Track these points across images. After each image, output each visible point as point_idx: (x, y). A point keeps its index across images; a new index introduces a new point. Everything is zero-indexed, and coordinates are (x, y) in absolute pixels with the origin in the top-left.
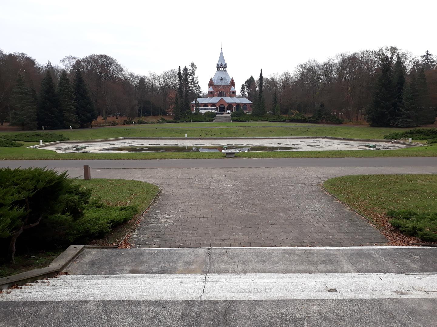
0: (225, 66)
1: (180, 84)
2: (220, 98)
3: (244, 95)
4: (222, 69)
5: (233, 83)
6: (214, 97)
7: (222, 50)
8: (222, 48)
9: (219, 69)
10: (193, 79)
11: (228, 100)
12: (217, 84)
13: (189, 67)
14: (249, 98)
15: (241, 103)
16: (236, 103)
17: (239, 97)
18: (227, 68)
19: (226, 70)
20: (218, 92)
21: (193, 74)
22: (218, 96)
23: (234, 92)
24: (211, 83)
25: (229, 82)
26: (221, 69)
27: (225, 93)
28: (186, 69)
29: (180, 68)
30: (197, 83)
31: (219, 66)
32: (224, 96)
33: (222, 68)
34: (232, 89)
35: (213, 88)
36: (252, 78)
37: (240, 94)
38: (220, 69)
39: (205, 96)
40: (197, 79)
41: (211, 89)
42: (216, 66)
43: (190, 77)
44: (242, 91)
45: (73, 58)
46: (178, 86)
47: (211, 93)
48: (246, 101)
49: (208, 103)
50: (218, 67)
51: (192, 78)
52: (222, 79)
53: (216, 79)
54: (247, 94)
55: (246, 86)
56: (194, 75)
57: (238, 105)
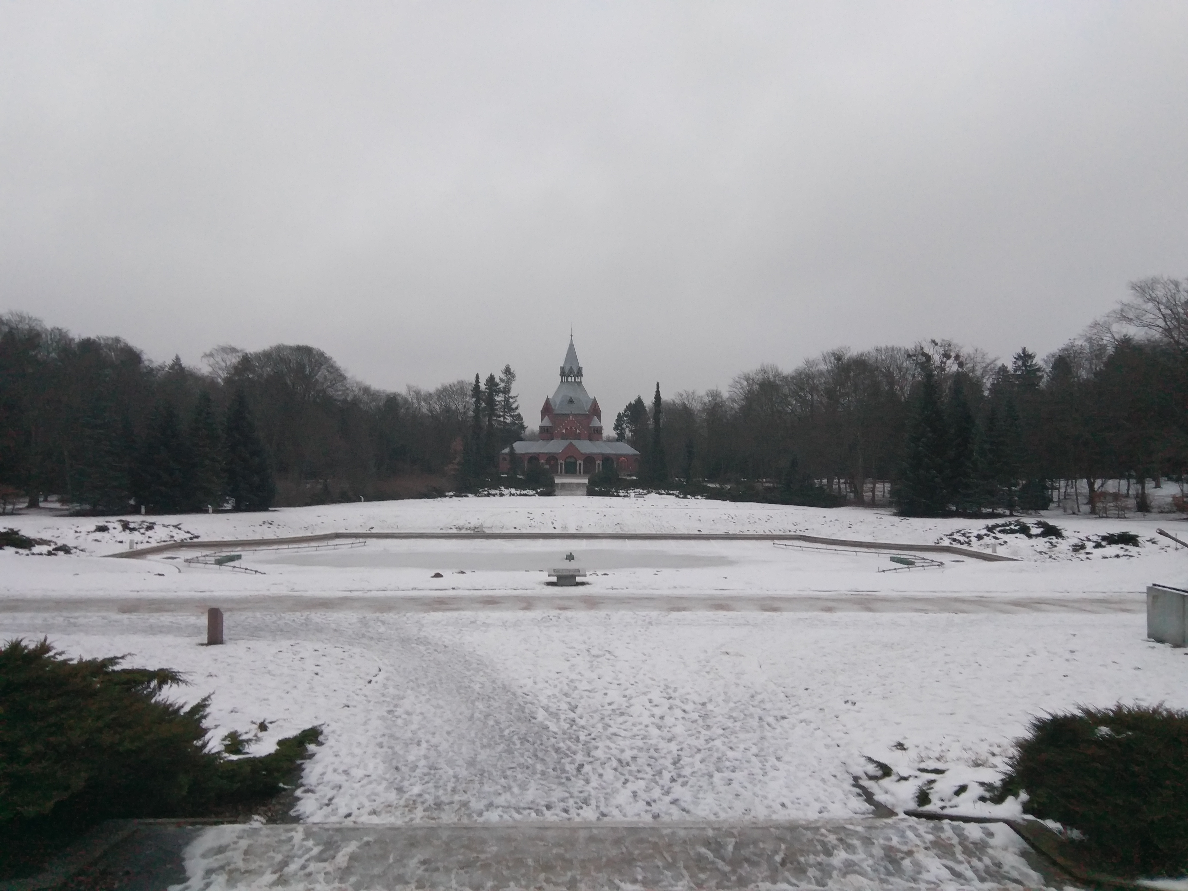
0: (578, 373)
1: (477, 410)
2: (566, 443)
3: (621, 437)
4: (573, 380)
5: (595, 411)
6: (552, 439)
7: (572, 339)
8: (572, 336)
9: (564, 379)
10: (507, 401)
11: (586, 447)
12: (560, 412)
13: (499, 375)
14: (633, 443)
15: (615, 455)
16: (602, 454)
17: (609, 440)
18: (582, 378)
19: (580, 382)
20: (561, 430)
21: (506, 391)
22: (563, 437)
23: (599, 431)
24: (547, 410)
25: (587, 407)
26: (569, 380)
27: (578, 431)
28: (491, 379)
29: (477, 375)
30: (517, 408)
31: (566, 372)
32: (575, 439)
33: (573, 378)
34: (595, 423)
35: (551, 420)
36: (639, 401)
37: (613, 434)
38: (567, 380)
39: (533, 438)
40: (516, 401)
41: (547, 423)
42: (559, 372)
43: (501, 395)
44: (618, 426)
45: (234, 350)
46: (471, 413)
47: (548, 431)
48: (626, 449)
49: (539, 454)
50: (563, 374)
51: (505, 397)
52: (571, 401)
53: (558, 402)
54: (628, 433)
55: (626, 416)
56: (509, 391)
57: (607, 459)
